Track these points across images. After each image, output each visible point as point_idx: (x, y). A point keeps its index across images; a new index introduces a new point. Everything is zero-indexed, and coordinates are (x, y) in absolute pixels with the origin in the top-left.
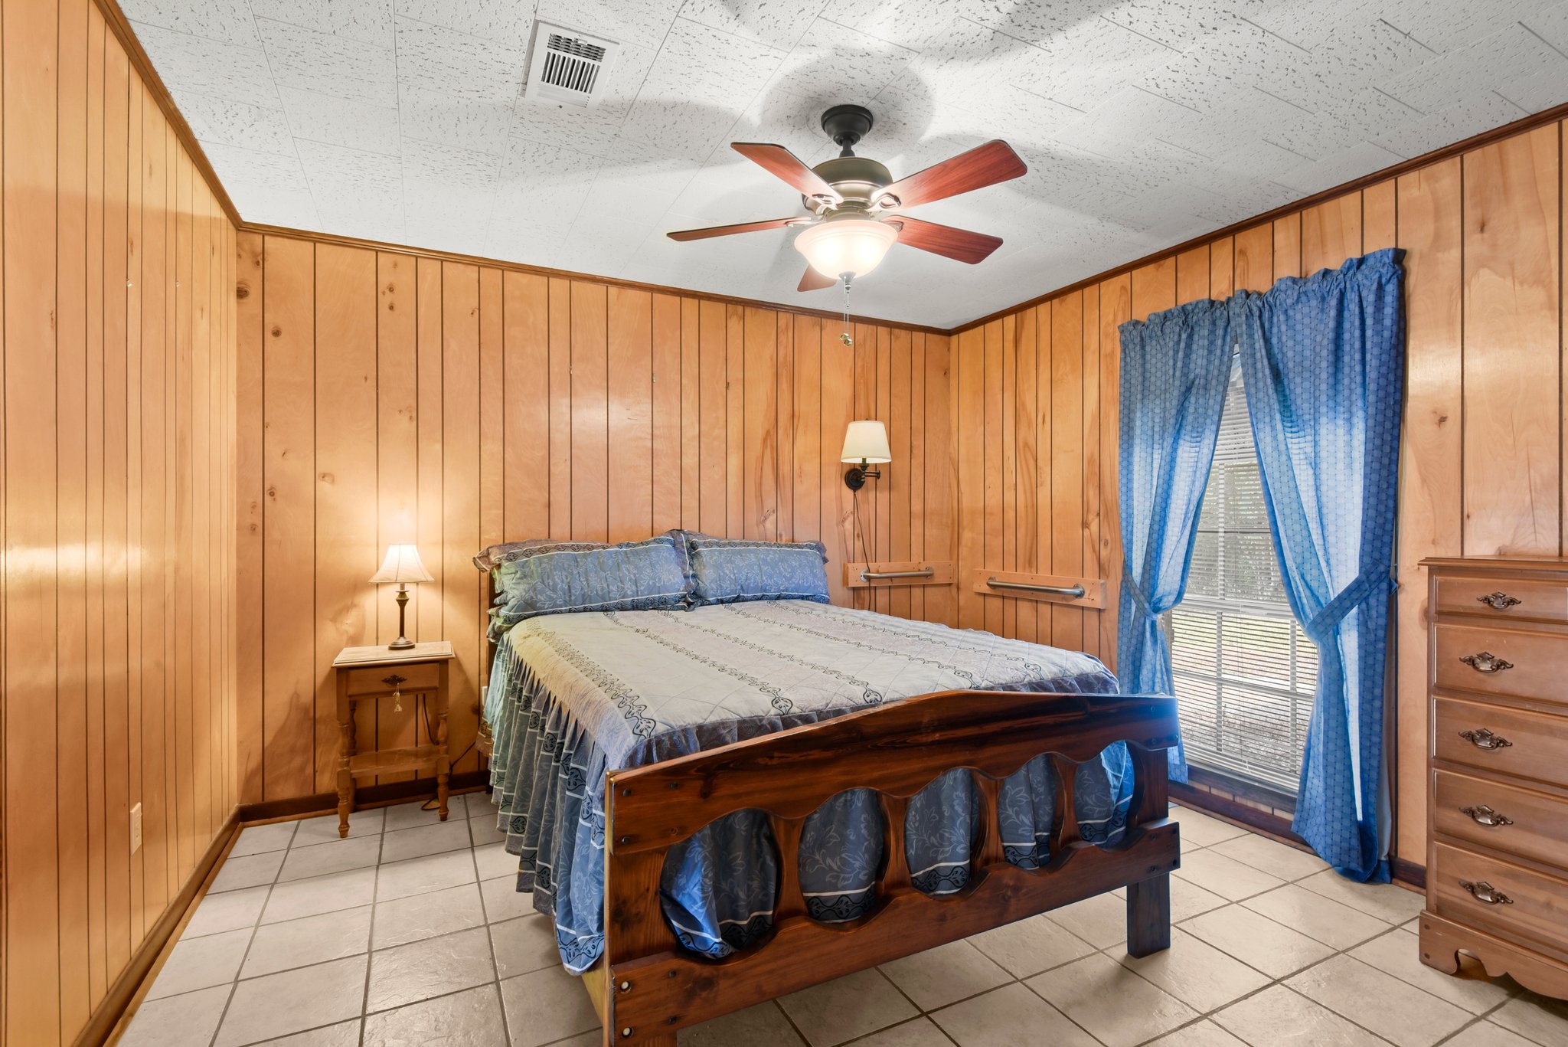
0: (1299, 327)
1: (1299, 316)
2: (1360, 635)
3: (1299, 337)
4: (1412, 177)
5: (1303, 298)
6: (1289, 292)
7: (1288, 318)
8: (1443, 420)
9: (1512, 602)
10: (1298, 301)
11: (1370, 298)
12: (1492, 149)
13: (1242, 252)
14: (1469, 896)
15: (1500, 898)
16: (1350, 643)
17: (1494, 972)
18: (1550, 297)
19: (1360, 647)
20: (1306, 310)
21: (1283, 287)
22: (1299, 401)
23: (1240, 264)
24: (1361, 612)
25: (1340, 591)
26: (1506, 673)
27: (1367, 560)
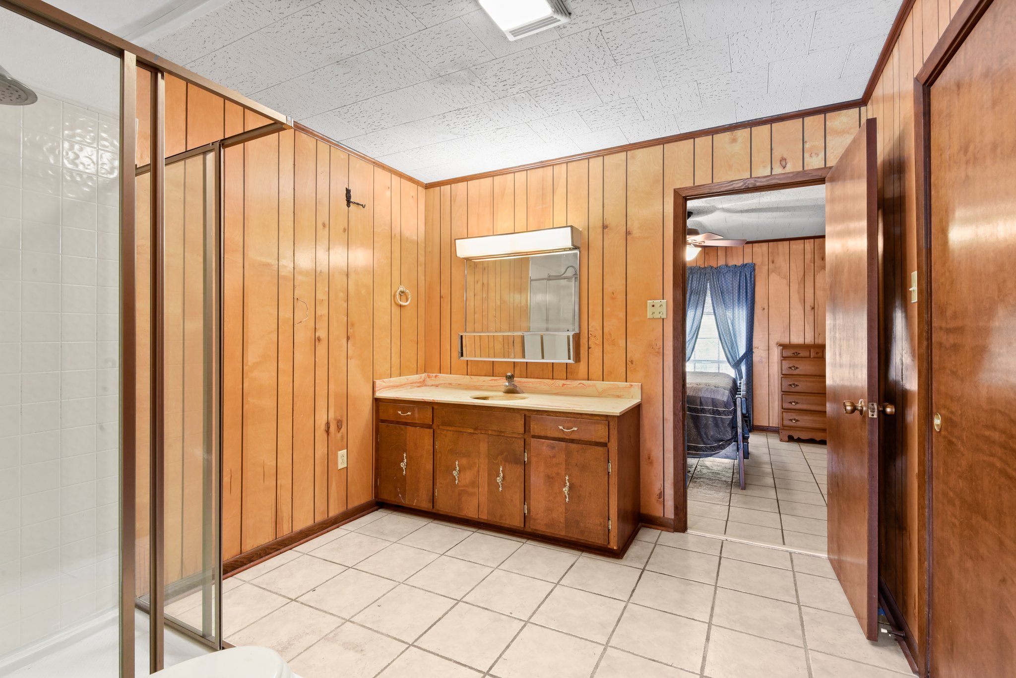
0: (727, 279)
1: (727, 276)
2: (746, 366)
3: (727, 282)
4: (757, 244)
5: (729, 272)
6: (725, 269)
7: (724, 276)
8: (764, 309)
9: (799, 354)
10: (727, 272)
11: (748, 276)
12: (775, 243)
13: (707, 253)
14: (791, 422)
15: (797, 421)
16: (743, 368)
17: (795, 438)
18: (787, 282)
19: (746, 369)
20: (729, 275)
21: (723, 267)
22: (727, 301)
23: (707, 257)
24: (746, 360)
25: (742, 354)
26: (798, 370)
27: (748, 345)
